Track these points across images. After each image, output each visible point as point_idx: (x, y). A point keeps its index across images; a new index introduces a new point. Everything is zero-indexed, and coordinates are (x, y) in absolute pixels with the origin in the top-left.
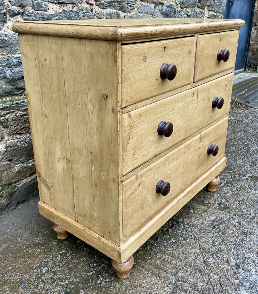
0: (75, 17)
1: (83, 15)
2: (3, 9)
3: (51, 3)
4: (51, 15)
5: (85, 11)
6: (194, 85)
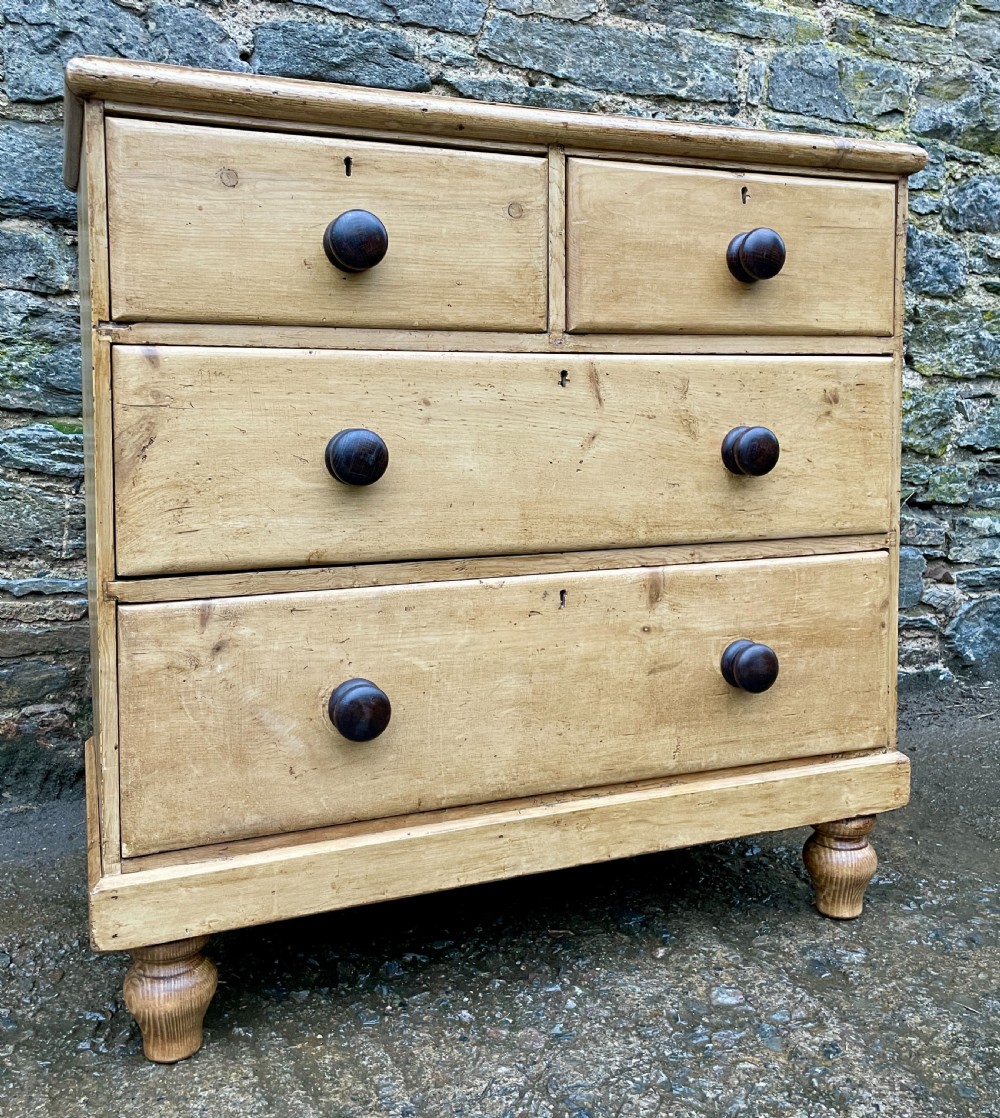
6: (571, 342)
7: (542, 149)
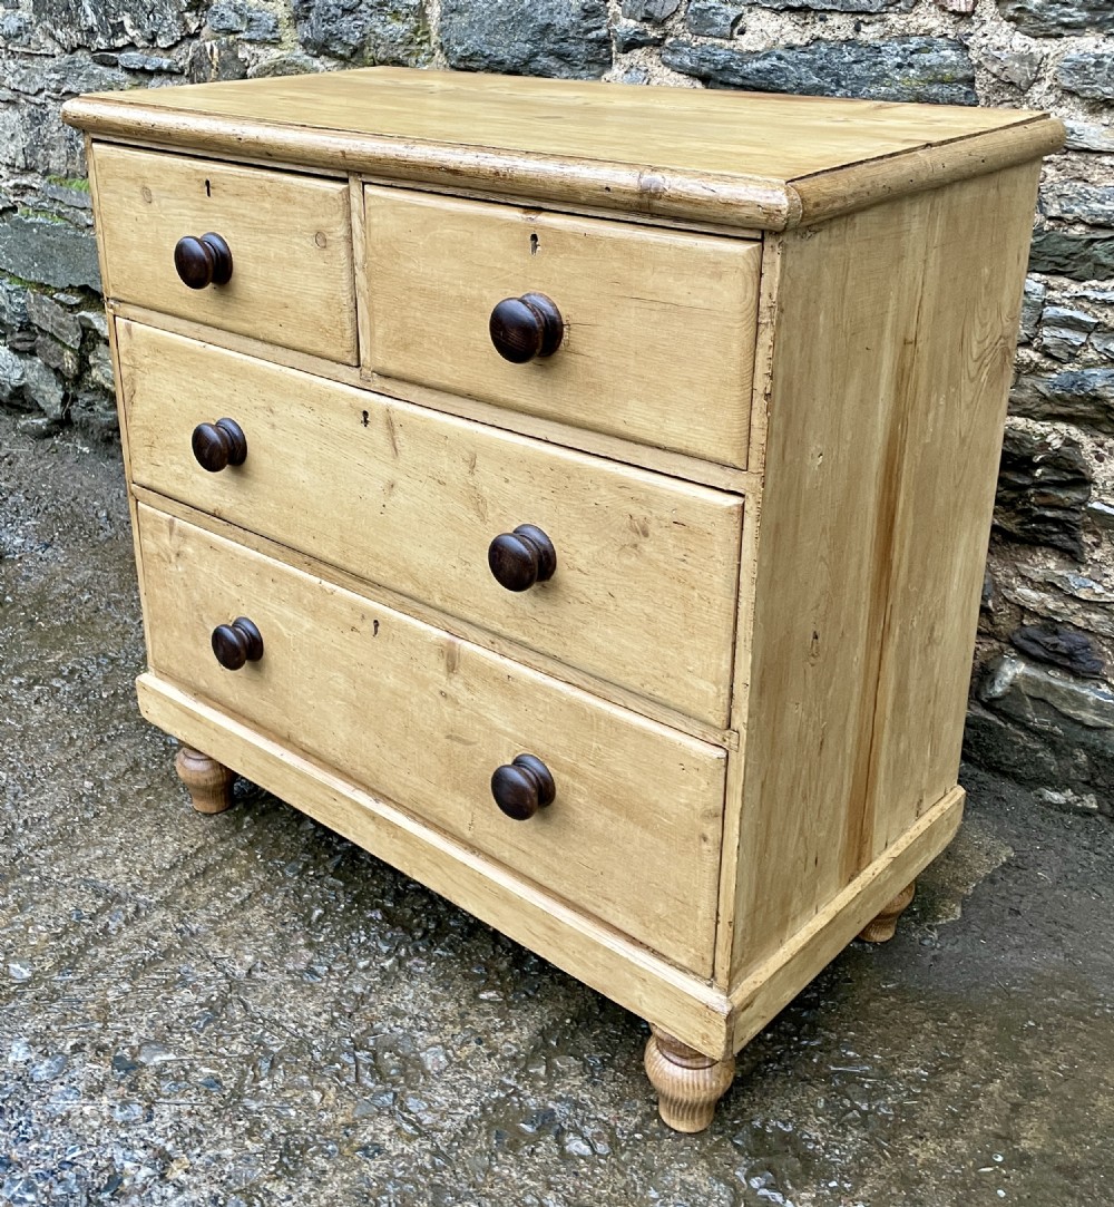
0: (854, 66)
1: (899, 60)
2: (599, 28)
3: (764, 8)
4: (749, 52)
5: (914, 43)
6: (378, 383)
7: (344, 175)
